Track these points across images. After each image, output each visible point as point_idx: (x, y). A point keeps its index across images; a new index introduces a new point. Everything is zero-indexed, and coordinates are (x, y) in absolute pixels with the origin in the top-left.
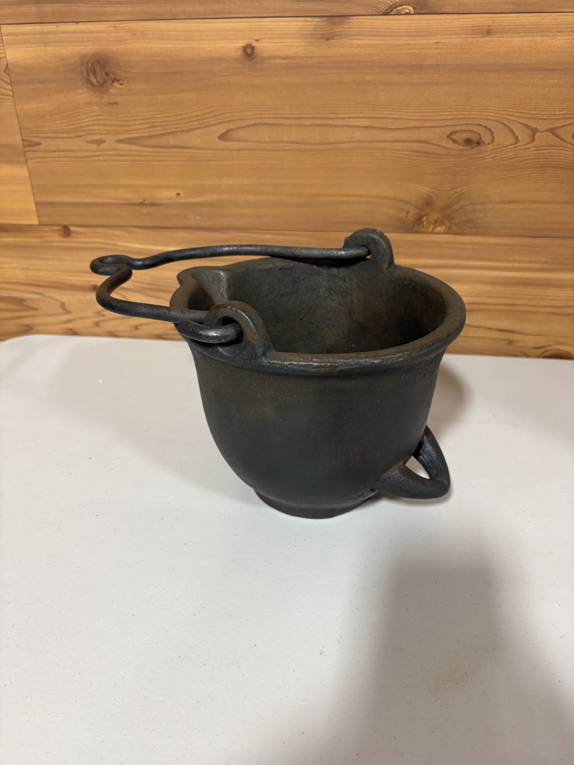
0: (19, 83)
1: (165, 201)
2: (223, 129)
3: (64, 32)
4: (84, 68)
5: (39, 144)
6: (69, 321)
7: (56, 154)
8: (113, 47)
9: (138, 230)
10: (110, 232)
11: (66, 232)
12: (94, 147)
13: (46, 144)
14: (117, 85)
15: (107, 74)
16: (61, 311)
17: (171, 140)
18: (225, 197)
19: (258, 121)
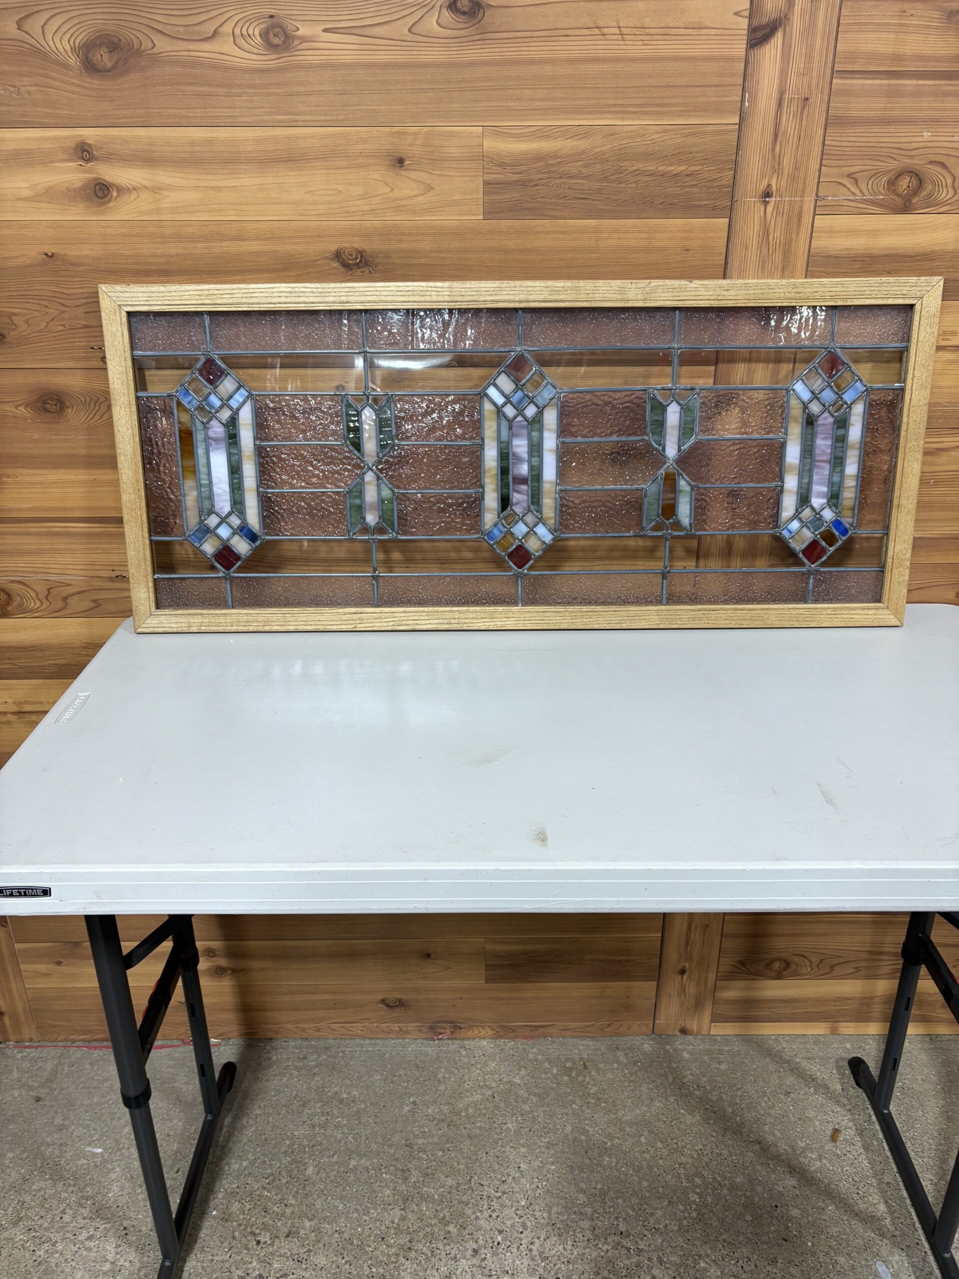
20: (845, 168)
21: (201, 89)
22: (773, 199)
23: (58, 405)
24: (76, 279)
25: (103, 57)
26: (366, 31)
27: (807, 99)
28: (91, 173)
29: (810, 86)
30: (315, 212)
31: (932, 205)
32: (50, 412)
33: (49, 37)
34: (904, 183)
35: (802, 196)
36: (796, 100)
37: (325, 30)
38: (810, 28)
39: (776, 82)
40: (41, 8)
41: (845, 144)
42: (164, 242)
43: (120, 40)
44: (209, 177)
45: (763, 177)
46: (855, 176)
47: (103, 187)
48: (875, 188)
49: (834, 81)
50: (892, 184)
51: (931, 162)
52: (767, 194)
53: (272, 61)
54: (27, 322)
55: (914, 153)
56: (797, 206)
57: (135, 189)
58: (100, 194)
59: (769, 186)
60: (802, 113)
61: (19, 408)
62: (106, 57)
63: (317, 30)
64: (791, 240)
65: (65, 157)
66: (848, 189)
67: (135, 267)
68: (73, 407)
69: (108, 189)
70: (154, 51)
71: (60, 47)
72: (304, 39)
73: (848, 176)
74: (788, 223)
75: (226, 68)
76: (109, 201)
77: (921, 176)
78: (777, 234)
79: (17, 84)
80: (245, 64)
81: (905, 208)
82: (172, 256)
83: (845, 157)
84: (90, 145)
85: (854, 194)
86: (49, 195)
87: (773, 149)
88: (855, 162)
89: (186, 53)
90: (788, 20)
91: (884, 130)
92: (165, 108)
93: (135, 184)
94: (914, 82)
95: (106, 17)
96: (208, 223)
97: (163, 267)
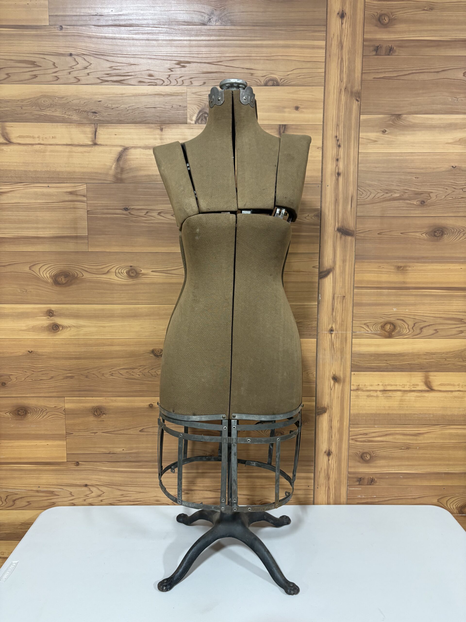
0: (68, 414)
1: (118, 452)
2: (141, 428)
3: (88, 400)
4: (93, 410)
5: (72, 434)
6: (72, 500)
7: (78, 437)
8: (104, 404)
9: (106, 462)
10: (96, 463)
11: (77, 464)
12: (93, 434)
13: (74, 433)
14: (104, 415)
15: (101, 412)
16: (70, 495)
17: (122, 432)
18: (141, 450)
19: (154, 426)
20: (363, 322)
21: (101, 291)
22: (334, 332)
23: (24, 412)
24: (40, 361)
25: (62, 279)
26: (168, 272)
27: (344, 297)
28: (52, 321)
29: (345, 292)
30: (144, 335)
31: (400, 335)
32: (20, 415)
33: (41, 273)
34: (388, 327)
35: (346, 331)
36: (340, 297)
37: (152, 271)
38: (343, 272)
39: (331, 291)
40: (39, 262)
41: (362, 313)
42: (79, 347)
43: (70, 273)
44: (101, 322)
45: (329, 324)
46: (367, 324)
47: (56, 326)
48: (376, 328)
49: (355, 290)
50: (383, 327)
51: (398, 319)
52: (331, 330)
53: (131, 281)
54: (16, 378)
55: (390, 316)
56: (345, 335)
57: (69, 327)
58: (55, 329)
59: (332, 327)
60: (343, 302)
61: (7, 414)
62: (63, 279)
63: (149, 271)
64: (344, 348)
65: (42, 315)
66: (365, 329)
67: (66, 356)
68: (31, 413)
69: (58, 327)
70: (83, 277)
71: (45, 276)
72: (143, 274)
73: (364, 324)
74: (341, 341)
75: (111, 284)
76: (58, 331)
77: (395, 324)
78: (337, 345)
79: (26, 288)
80: (119, 282)
81: (390, 336)
82: (82, 352)
83: (362, 317)
84: (53, 311)
85: (367, 331)
86: (34, 329)
87: (332, 314)
88: (366, 319)
89: (96, 278)
90: (334, 269)
91: (377, 308)
92: (85, 298)
93: (70, 325)
94: (387, 291)
95: (65, 265)
96: (98, 339)
97: (77, 356)
